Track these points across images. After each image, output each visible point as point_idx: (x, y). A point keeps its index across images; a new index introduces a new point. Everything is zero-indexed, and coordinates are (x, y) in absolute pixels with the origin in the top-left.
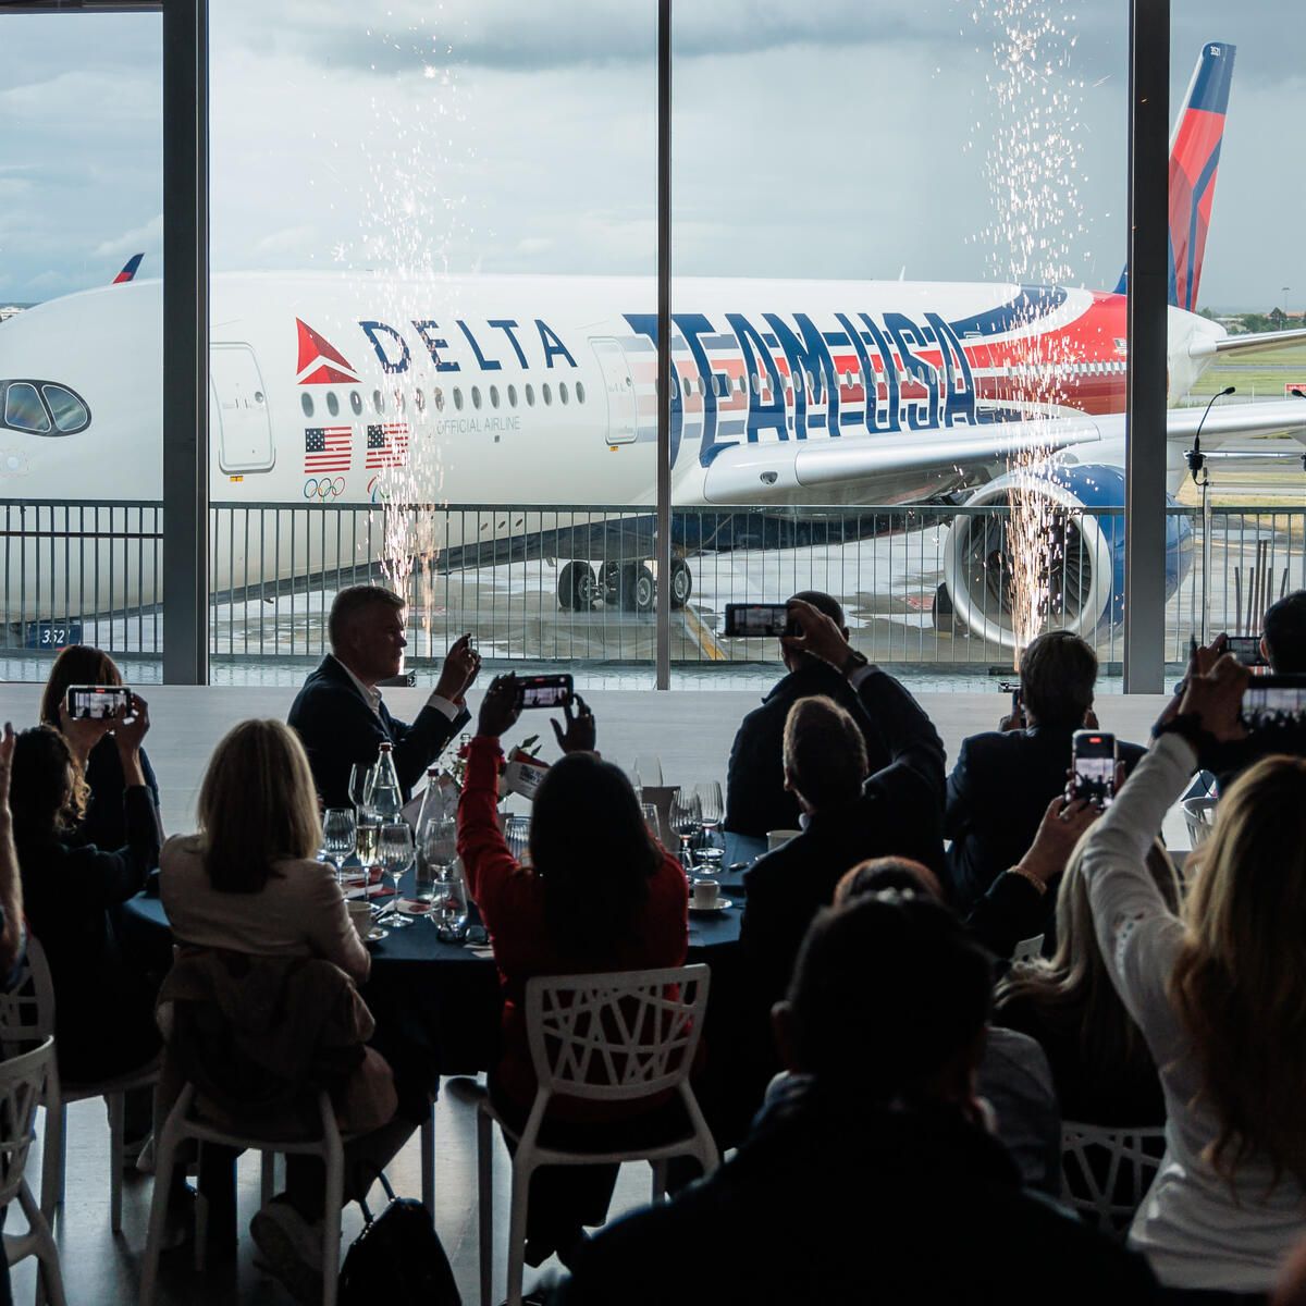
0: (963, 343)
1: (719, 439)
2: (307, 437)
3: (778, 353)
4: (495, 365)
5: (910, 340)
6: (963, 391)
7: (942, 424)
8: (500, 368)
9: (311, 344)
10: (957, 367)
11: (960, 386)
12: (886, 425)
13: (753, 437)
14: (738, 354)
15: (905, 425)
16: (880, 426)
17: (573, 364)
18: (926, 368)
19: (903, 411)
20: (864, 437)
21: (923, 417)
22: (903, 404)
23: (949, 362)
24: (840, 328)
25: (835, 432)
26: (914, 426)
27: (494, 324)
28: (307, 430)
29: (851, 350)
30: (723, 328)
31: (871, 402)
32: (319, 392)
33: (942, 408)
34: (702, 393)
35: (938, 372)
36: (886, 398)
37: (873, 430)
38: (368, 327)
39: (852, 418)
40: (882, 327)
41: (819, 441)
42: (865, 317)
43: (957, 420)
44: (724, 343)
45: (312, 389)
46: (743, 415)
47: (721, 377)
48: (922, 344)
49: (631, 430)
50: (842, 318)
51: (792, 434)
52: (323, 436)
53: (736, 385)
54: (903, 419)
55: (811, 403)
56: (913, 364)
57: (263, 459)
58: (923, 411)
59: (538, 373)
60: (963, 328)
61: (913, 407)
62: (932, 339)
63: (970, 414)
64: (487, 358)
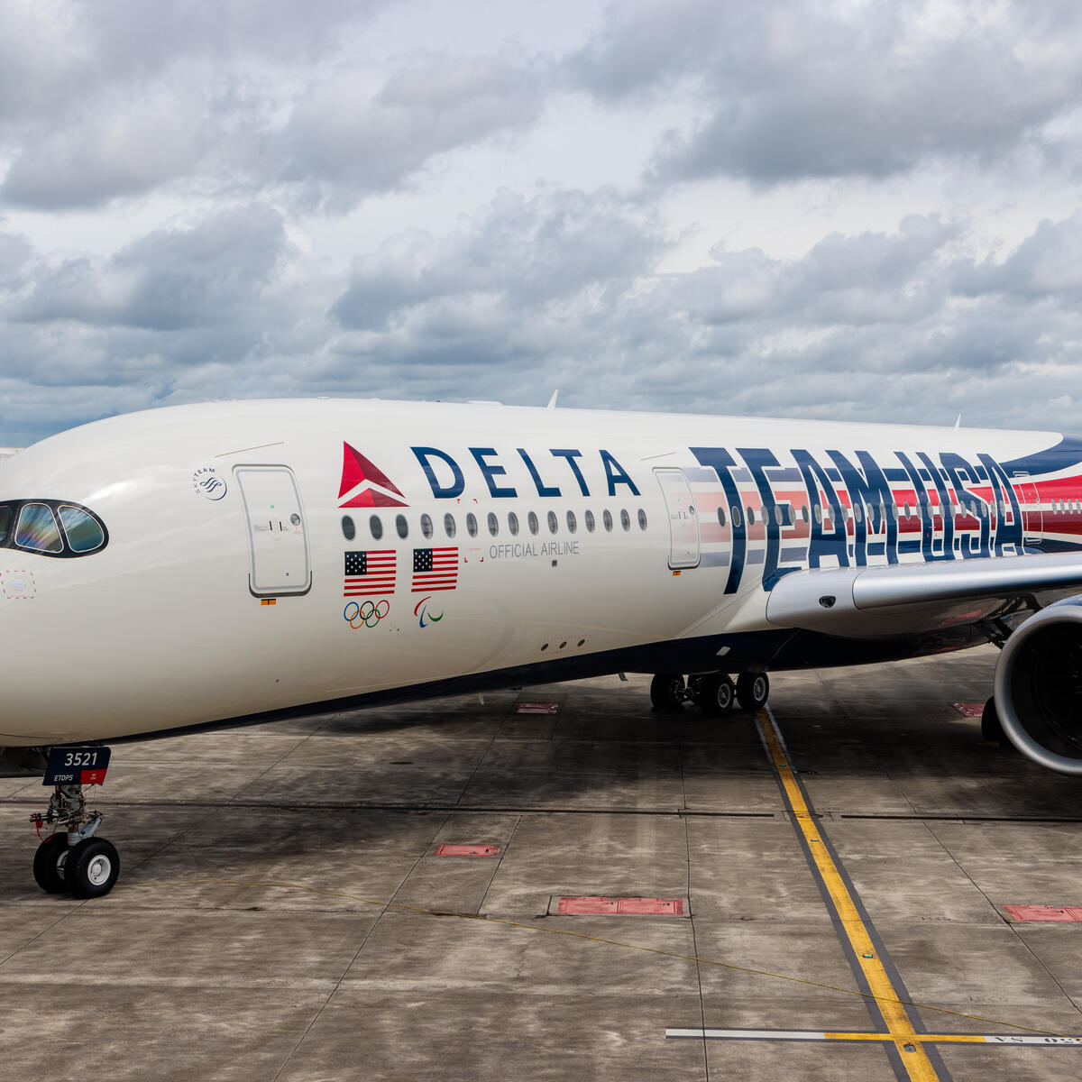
0: (1012, 481)
1: (781, 565)
2: (347, 560)
3: (839, 486)
4: (555, 492)
5: (965, 478)
6: (1012, 524)
7: (992, 553)
8: (559, 495)
9: (356, 467)
10: (1007, 503)
11: (1010, 520)
12: (941, 553)
13: (814, 564)
14: (801, 486)
15: (958, 554)
16: (936, 554)
17: (636, 492)
18: (978, 502)
19: (957, 540)
20: (920, 564)
21: (975, 546)
22: (957, 534)
23: (999, 497)
24: (899, 465)
25: (892, 560)
26: (968, 556)
27: (556, 453)
28: (346, 553)
29: (909, 485)
30: (788, 462)
31: (928, 532)
32: (361, 516)
33: (992, 539)
34: (765, 522)
35: (989, 506)
36: (941, 529)
37: (929, 559)
38: (421, 453)
39: (910, 547)
40: (938, 465)
41: (878, 567)
42: (923, 456)
43: (1006, 549)
44: (788, 476)
45: (351, 512)
46: (806, 543)
47: (785, 508)
48: (975, 481)
49: (693, 556)
50: (901, 456)
51: (852, 561)
52: (365, 559)
53: (799, 515)
54: (957, 548)
55: (870, 533)
56: (967, 500)
57: (298, 582)
58: (975, 540)
59: (599, 500)
60: (1011, 469)
61: (965, 538)
62: (984, 477)
63: (1018, 544)
64: (546, 485)
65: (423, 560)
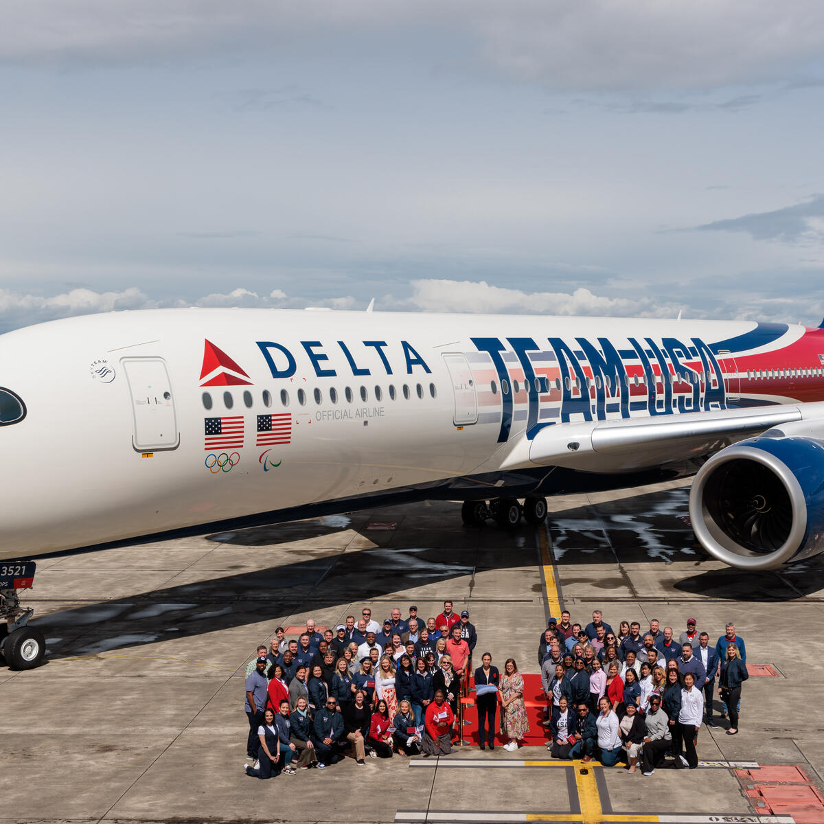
0: (717, 357)
1: (540, 421)
2: (206, 424)
3: (585, 363)
4: (366, 372)
5: (680, 355)
6: (717, 388)
7: (702, 409)
8: (370, 374)
9: (214, 356)
10: (713, 372)
11: (715, 385)
12: (663, 410)
13: (566, 419)
14: (556, 364)
15: (676, 410)
16: (658, 410)
17: (428, 371)
18: (691, 373)
19: (675, 401)
20: (647, 418)
21: (689, 404)
22: (675, 396)
23: (707, 369)
24: (631, 347)
25: (626, 415)
26: (682, 411)
27: (367, 344)
28: (206, 419)
29: (638, 362)
30: (545, 347)
31: (652, 395)
32: (217, 392)
33: (702, 399)
34: (527, 390)
35: (699, 376)
36: (663, 393)
37: (653, 413)
38: (263, 346)
39: (639, 406)
40: (661, 346)
41: (614, 421)
42: (649, 341)
43: (712, 406)
44: (545, 356)
45: (209, 389)
46: (559, 404)
47: (542, 380)
48: (688, 357)
49: (473, 415)
50: (633, 341)
51: (595, 417)
52: (220, 423)
53: (553, 385)
54: (675, 406)
55: (608, 396)
56: (681, 370)
57: (170, 441)
58: (689, 401)
59: (400, 376)
60: (717, 347)
61: (681, 399)
62: (696, 355)
63: (722, 402)
64: (359, 367)
65: (264, 423)
